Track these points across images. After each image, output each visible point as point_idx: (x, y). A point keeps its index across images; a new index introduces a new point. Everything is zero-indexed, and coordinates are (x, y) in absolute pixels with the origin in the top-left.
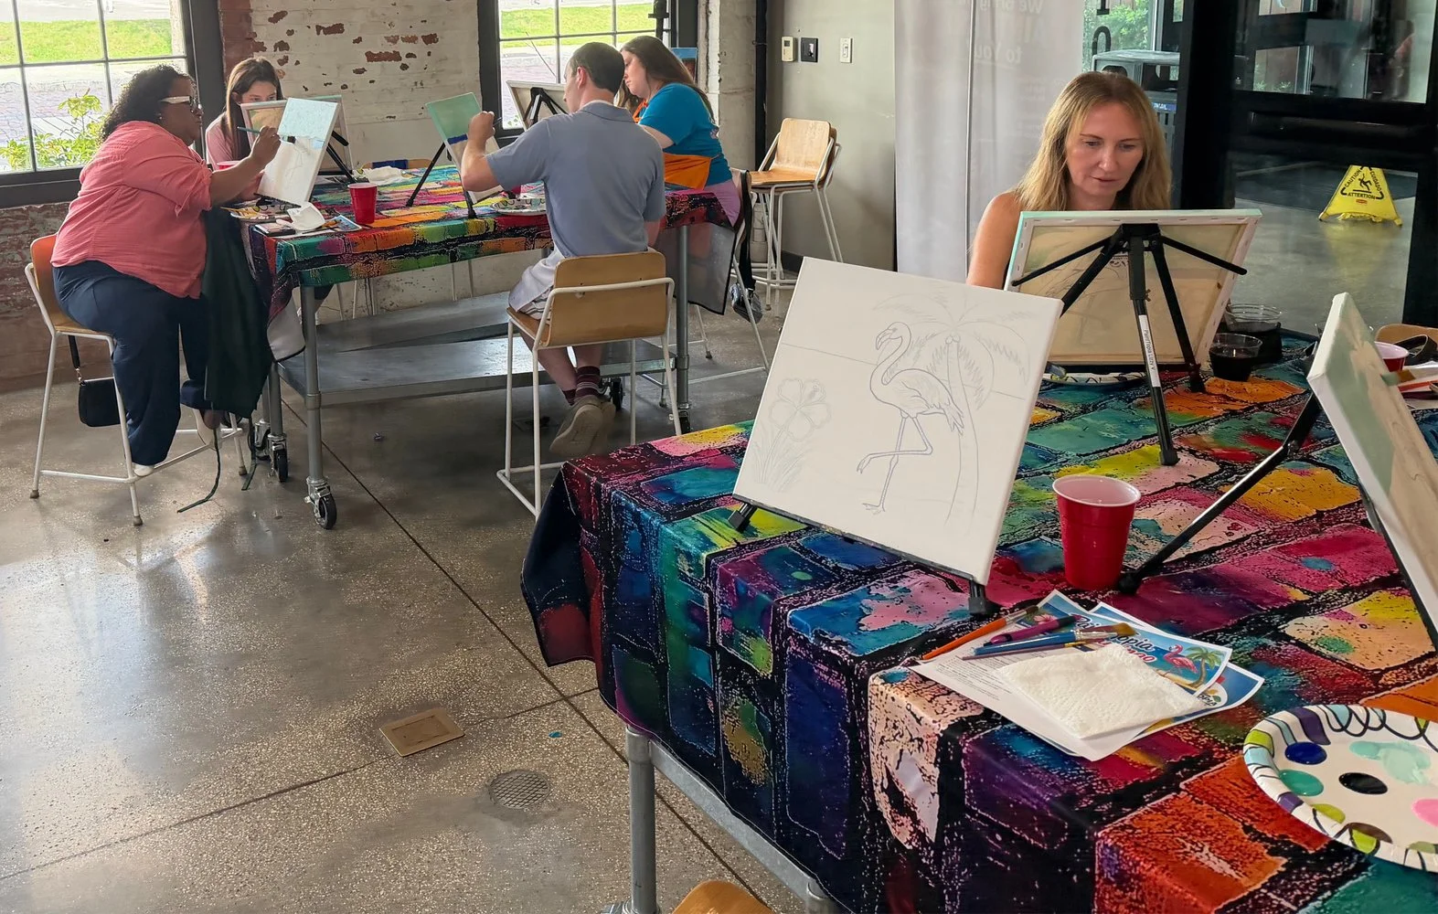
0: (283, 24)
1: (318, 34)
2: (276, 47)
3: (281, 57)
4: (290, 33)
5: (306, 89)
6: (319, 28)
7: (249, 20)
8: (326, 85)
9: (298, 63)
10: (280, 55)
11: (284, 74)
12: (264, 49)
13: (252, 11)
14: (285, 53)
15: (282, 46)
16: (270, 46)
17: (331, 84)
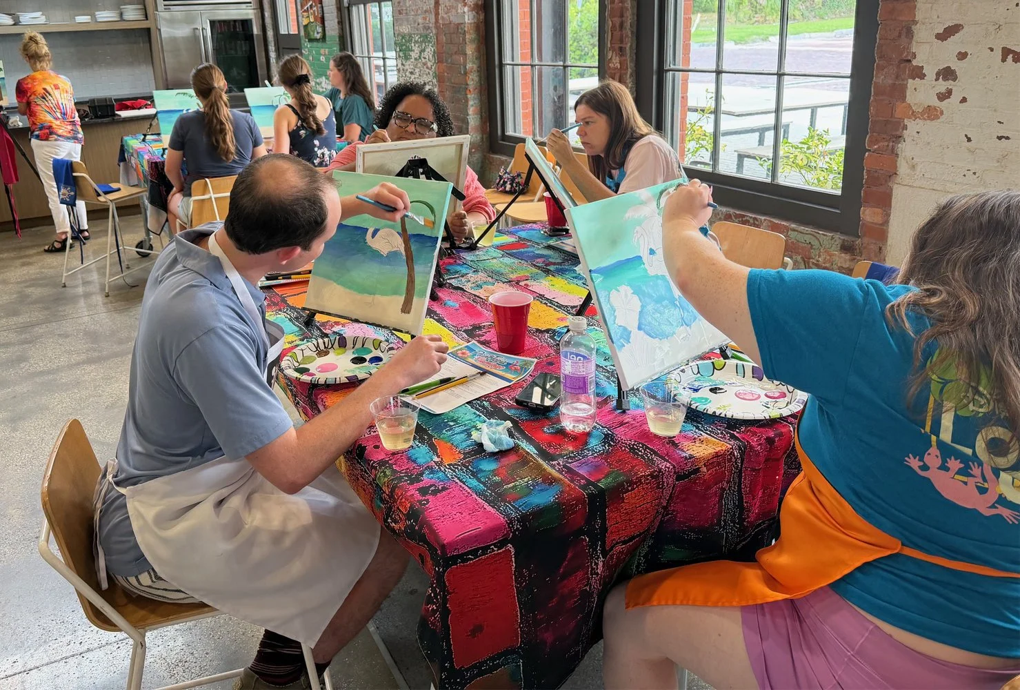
0: (954, 44)
1: (1004, 60)
2: (938, 74)
3: (943, 90)
4: (962, 56)
5: (969, 140)
6: (1006, 52)
7: (909, 34)
8: (1000, 138)
9: (964, 100)
10: (942, 86)
11: (942, 113)
12: (922, 76)
13: (915, 23)
14: (949, 84)
15: (947, 74)
16: (930, 72)
17: (1008, 138)
